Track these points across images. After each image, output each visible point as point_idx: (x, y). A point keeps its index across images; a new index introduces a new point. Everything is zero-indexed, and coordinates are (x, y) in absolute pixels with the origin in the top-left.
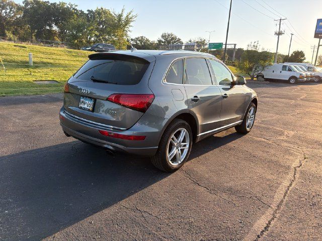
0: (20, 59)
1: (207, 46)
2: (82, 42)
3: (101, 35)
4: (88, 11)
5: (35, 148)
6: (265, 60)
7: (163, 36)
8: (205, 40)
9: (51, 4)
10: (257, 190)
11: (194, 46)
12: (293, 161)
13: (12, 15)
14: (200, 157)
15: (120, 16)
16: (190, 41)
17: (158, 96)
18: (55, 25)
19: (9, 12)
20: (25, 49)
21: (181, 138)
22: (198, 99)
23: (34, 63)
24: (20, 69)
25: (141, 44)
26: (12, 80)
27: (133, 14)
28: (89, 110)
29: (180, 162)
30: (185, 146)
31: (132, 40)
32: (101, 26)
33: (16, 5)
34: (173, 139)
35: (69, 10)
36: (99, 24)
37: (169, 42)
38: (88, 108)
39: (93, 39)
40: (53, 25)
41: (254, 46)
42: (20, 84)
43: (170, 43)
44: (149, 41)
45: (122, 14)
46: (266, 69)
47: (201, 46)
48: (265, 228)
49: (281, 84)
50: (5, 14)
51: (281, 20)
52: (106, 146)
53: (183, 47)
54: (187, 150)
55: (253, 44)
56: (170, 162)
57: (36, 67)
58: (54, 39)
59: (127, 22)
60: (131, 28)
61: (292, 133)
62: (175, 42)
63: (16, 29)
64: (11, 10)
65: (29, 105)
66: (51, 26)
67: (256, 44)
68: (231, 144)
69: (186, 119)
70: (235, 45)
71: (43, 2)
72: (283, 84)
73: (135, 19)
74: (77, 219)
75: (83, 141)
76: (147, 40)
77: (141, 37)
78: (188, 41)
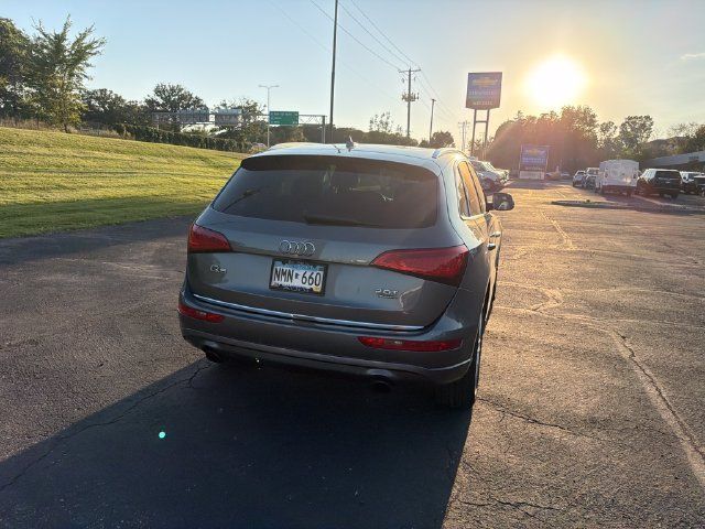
1: (263, 118)
7: (158, 91)
8: (256, 105)
11: (236, 116)
15: (60, 39)
16: (224, 105)
25: (103, 106)
27: (95, 36)
37: (174, 105)
38: (306, 287)
43: (176, 107)
44: (123, 101)
45: (64, 34)
53: (212, 118)
55: (378, 120)
59: (81, 54)
62: (189, 105)
67: (384, 119)
73: (99, 49)
76: (118, 99)
77: (102, 90)
78: (218, 104)
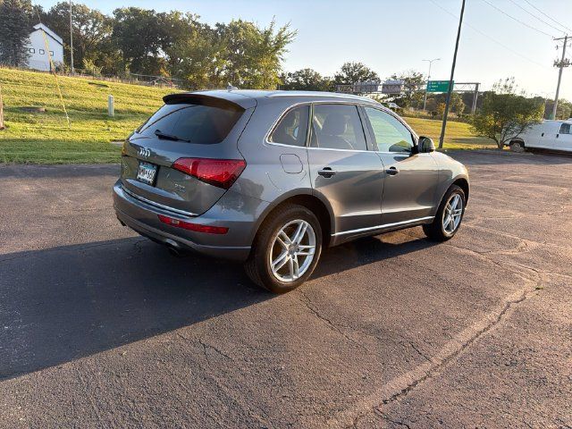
0: (96, 104)
1: (424, 87)
2: (201, 77)
3: (236, 66)
4: (218, 25)
5: (79, 242)
6: (526, 114)
7: (344, 69)
8: (421, 76)
9: (158, 15)
10: (417, 333)
11: (399, 86)
12: (510, 291)
13: (97, 33)
14: (341, 274)
15: (268, 33)
16: (395, 77)
17: (252, 163)
18: (163, 49)
19: (92, 29)
20: (106, 88)
21: (298, 237)
22: (333, 174)
23: (116, 111)
24: (92, 122)
25: (306, 82)
26: (77, 138)
27: (290, 30)
28: (149, 183)
29: (295, 277)
30: (307, 250)
31: (290, 75)
32: (238, 51)
33: (104, 17)
34: (281, 237)
35: (186, 24)
36: (235, 47)
37: (355, 79)
38: (149, 179)
39: (223, 73)
40: (160, 50)
41: (506, 87)
42: (89, 146)
43: (357, 80)
44: (320, 77)
45: (270, 30)
46: (527, 129)
47: (413, 86)
48: (404, 391)
49: (556, 159)
50: (84, 32)
51: (566, 38)
52: (168, 241)
53: (380, 88)
54: (312, 257)
55: (503, 83)
56: (276, 274)
57: (120, 118)
58: (160, 74)
59: (280, 43)
60: (285, 55)
61: (534, 244)
62: (365, 79)
63: (101, 57)
64: (94, 26)
65: (95, 178)
66: (155, 52)
67: (508, 84)
68: (406, 257)
69: (308, 204)
70: (477, 84)
71: (144, 12)
72: (560, 159)
73: (292, 39)
74: (104, 347)
75: (150, 238)
76: (317, 75)
77: (306, 70)
78: (389, 76)
